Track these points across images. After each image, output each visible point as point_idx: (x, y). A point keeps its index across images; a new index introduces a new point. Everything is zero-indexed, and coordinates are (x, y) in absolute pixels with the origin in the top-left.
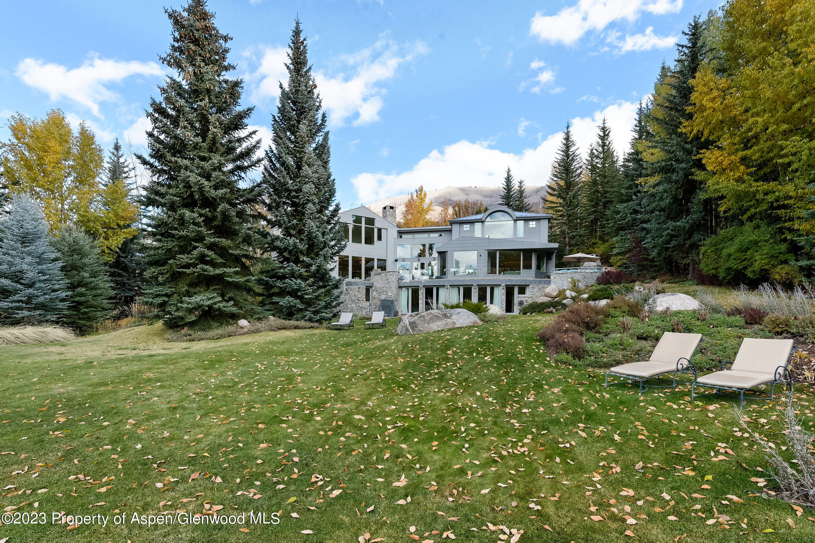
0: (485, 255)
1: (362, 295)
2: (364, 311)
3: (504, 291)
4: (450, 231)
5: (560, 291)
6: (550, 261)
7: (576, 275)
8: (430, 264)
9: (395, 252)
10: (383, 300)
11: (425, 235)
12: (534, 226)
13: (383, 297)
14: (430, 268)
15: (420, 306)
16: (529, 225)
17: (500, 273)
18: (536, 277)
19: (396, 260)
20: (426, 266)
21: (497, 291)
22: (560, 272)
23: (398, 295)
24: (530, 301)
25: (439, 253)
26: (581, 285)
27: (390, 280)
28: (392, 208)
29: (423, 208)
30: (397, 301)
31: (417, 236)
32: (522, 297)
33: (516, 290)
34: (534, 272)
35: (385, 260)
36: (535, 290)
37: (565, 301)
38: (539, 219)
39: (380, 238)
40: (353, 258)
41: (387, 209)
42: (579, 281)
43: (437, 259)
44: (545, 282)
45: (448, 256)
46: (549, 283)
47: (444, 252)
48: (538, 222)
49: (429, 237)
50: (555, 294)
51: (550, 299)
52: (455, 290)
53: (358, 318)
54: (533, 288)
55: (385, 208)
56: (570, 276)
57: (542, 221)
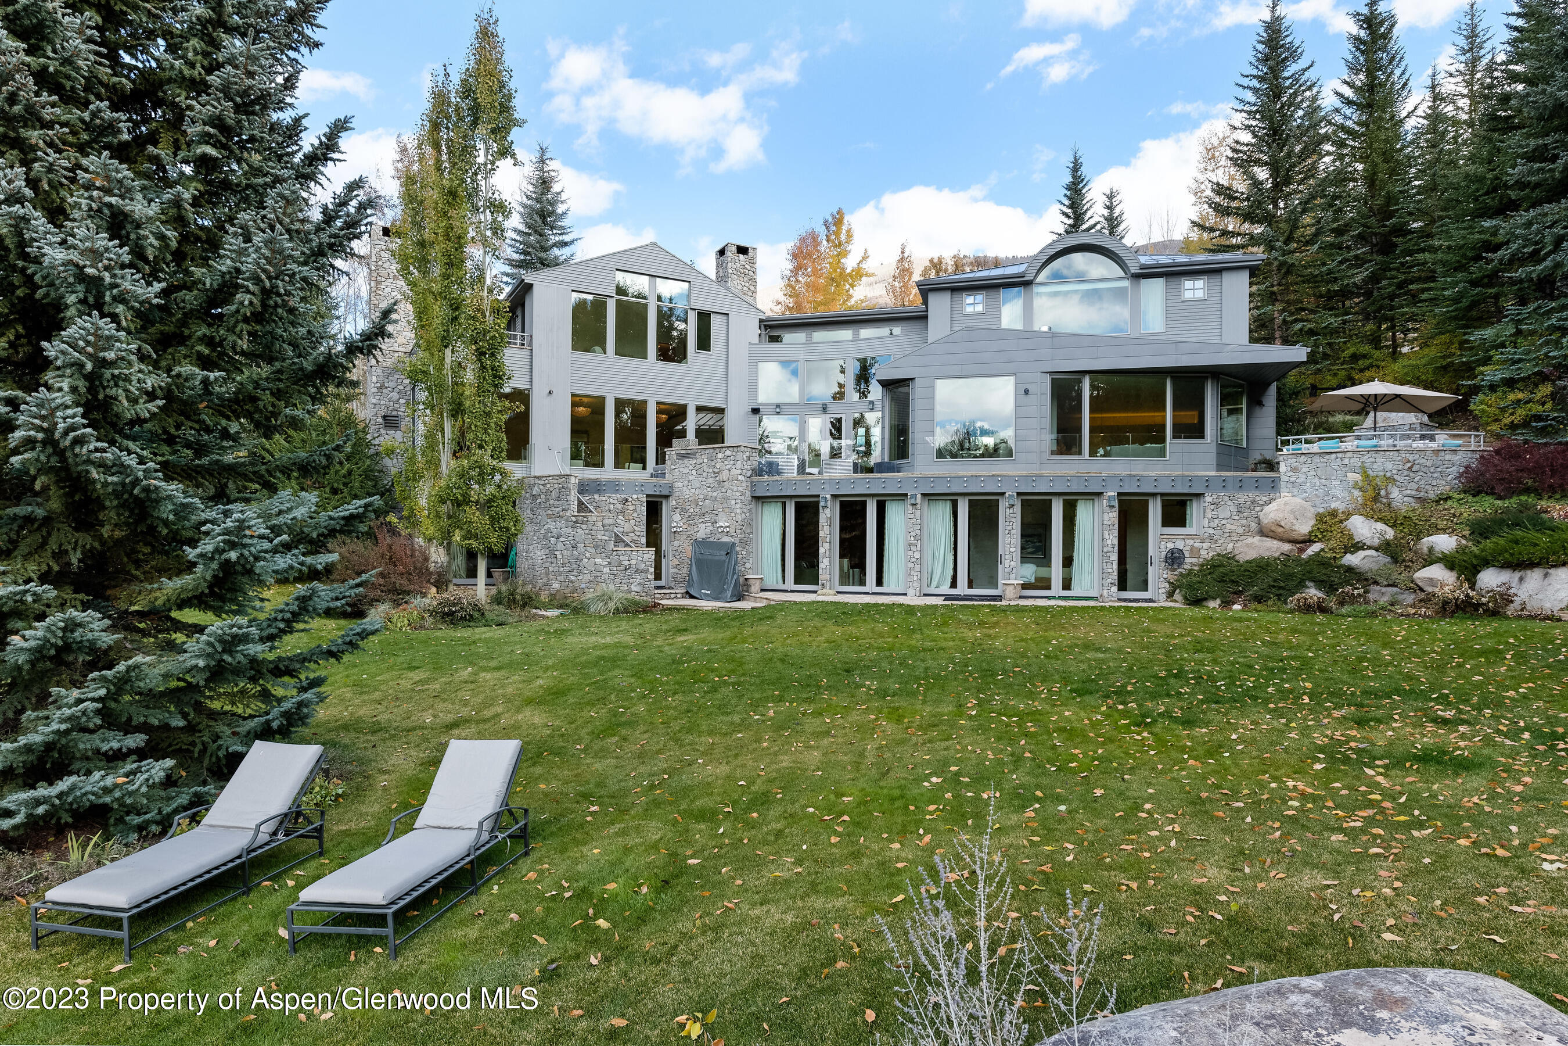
0: (1043, 390)
1: (636, 525)
2: (637, 578)
3: (1113, 516)
4: (921, 318)
5: (1320, 518)
6: (1258, 411)
7: (1380, 459)
8: (858, 423)
9: (753, 385)
10: (700, 544)
11: (845, 334)
12: (1200, 294)
13: (702, 531)
14: (861, 431)
15: (824, 563)
16: (1179, 291)
17: (1093, 453)
18: (1220, 467)
19: (755, 411)
20: (846, 426)
21: (1084, 513)
22: (1315, 448)
23: (750, 525)
24: (1207, 551)
25: (886, 384)
26: (1399, 497)
27: (724, 475)
28: (742, 250)
29: (843, 269)
30: (744, 543)
31: (819, 335)
32: (1176, 538)
33: (1155, 512)
34: (1213, 449)
35: (721, 411)
36: (1223, 512)
37: (1352, 559)
38: (1218, 271)
39: (704, 343)
40: (621, 404)
41: (731, 252)
42: (1391, 480)
43: (878, 405)
44: (1258, 485)
45: (917, 394)
46: (1274, 486)
47: (905, 382)
48: (1215, 279)
49: (856, 339)
50: (1304, 528)
51: (1287, 547)
52: (943, 511)
53: (612, 606)
54: (1216, 505)
55: (722, 252)
56: (1356, 462)
57: (1228, 278)
